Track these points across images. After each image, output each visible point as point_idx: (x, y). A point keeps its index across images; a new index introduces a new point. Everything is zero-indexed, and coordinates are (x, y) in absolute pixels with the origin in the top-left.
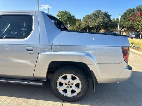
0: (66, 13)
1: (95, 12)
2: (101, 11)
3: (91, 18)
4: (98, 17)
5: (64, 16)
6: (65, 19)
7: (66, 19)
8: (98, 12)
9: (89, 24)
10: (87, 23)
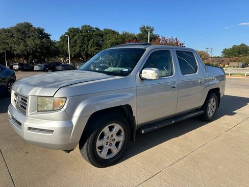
1: (18, 25)
2: (31, 26)
3: (13, 36)
4: (27, 35)
8: (26, 27)
9: (11, 47)
10: (6, 46)
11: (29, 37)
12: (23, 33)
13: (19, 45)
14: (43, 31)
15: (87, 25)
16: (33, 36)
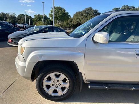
0: (60, 9)
1: (86, 9)
2: (92, 9)
3: (82, 15)
4: (89, 14)
5: (59, 12)
6: (60, 15)
7: (62, 15)
8: (89, 10)
9: (80, 21)
10: (79, 20)
11: (90, 15)
12: (87, 13)
13: (84, 20)
14: (97, 11)
15: (126, 5)
16: (91, 14)
